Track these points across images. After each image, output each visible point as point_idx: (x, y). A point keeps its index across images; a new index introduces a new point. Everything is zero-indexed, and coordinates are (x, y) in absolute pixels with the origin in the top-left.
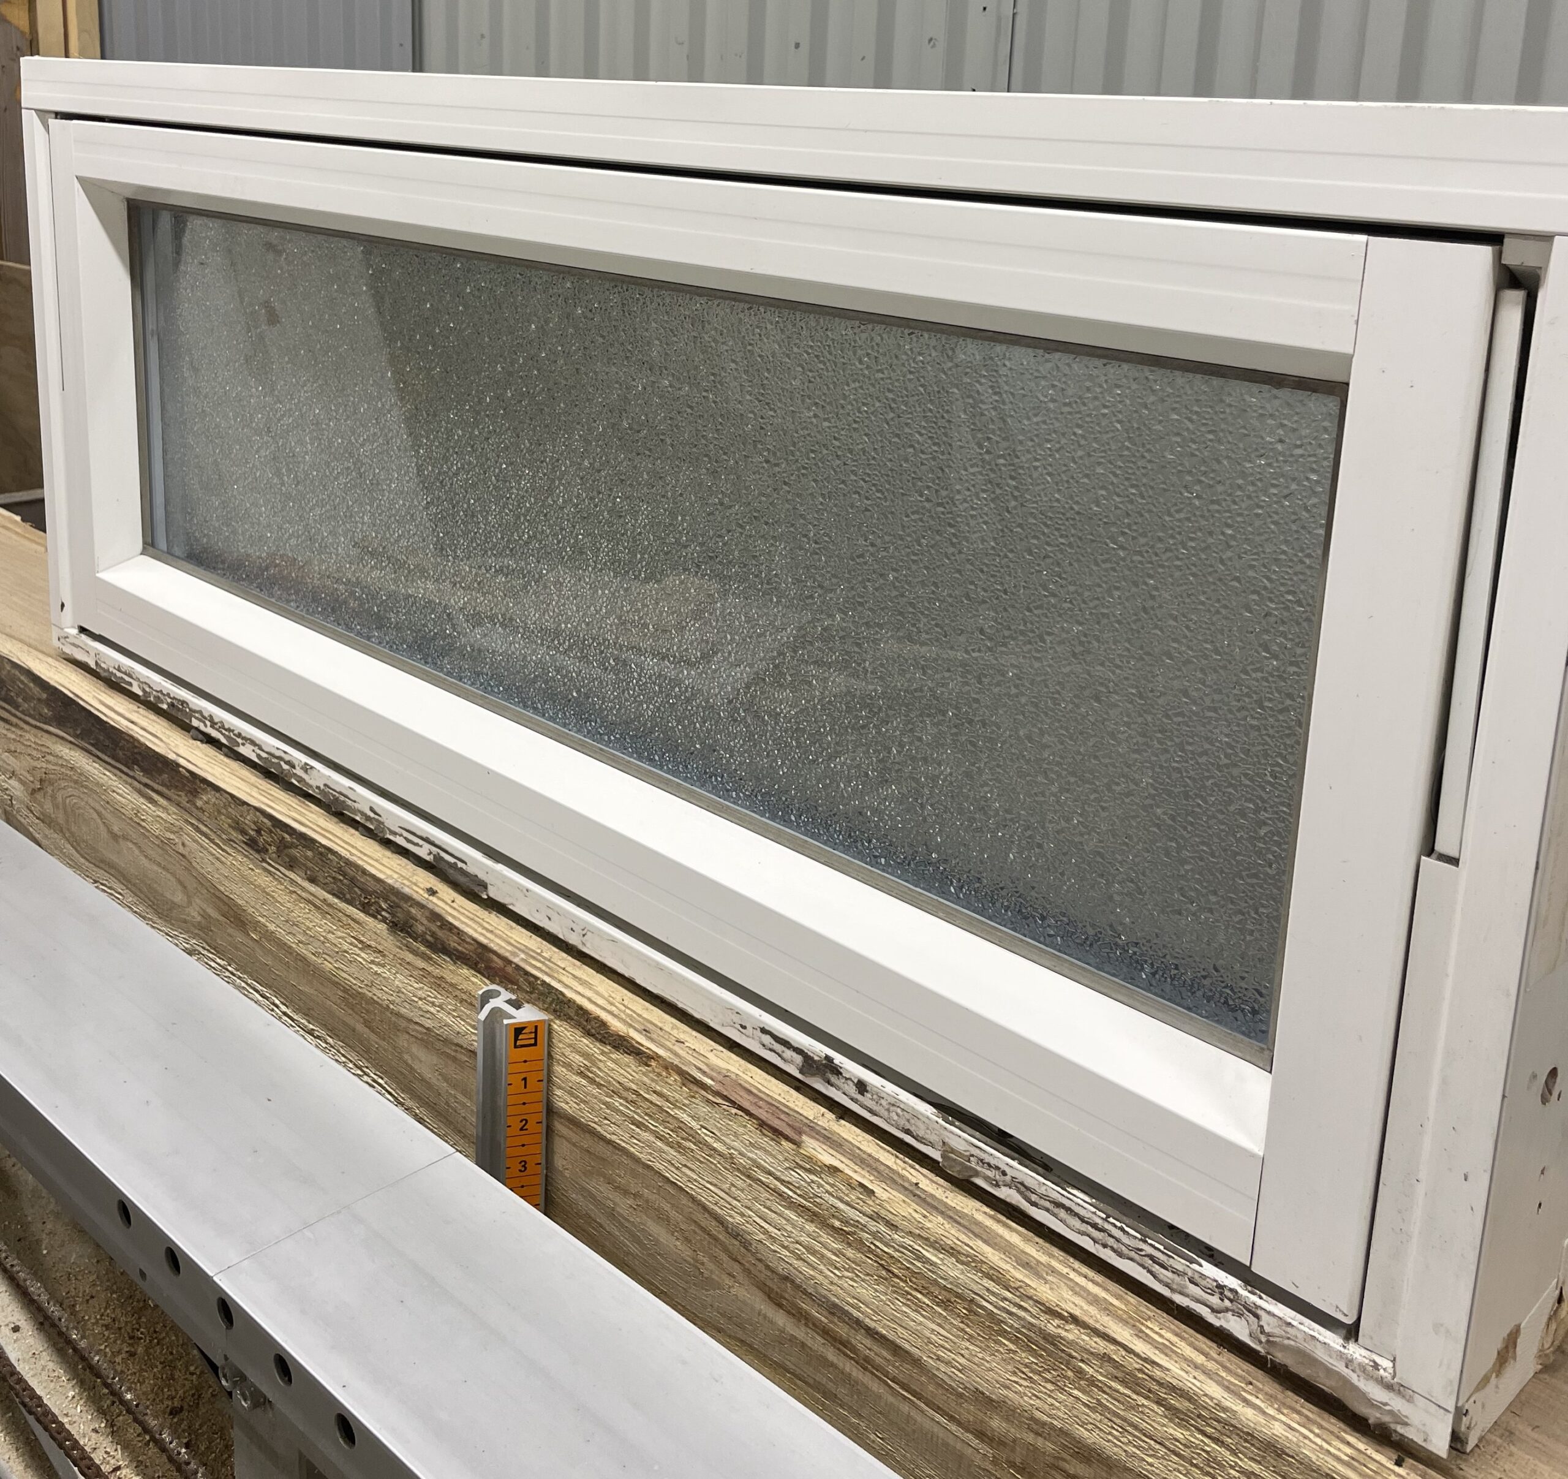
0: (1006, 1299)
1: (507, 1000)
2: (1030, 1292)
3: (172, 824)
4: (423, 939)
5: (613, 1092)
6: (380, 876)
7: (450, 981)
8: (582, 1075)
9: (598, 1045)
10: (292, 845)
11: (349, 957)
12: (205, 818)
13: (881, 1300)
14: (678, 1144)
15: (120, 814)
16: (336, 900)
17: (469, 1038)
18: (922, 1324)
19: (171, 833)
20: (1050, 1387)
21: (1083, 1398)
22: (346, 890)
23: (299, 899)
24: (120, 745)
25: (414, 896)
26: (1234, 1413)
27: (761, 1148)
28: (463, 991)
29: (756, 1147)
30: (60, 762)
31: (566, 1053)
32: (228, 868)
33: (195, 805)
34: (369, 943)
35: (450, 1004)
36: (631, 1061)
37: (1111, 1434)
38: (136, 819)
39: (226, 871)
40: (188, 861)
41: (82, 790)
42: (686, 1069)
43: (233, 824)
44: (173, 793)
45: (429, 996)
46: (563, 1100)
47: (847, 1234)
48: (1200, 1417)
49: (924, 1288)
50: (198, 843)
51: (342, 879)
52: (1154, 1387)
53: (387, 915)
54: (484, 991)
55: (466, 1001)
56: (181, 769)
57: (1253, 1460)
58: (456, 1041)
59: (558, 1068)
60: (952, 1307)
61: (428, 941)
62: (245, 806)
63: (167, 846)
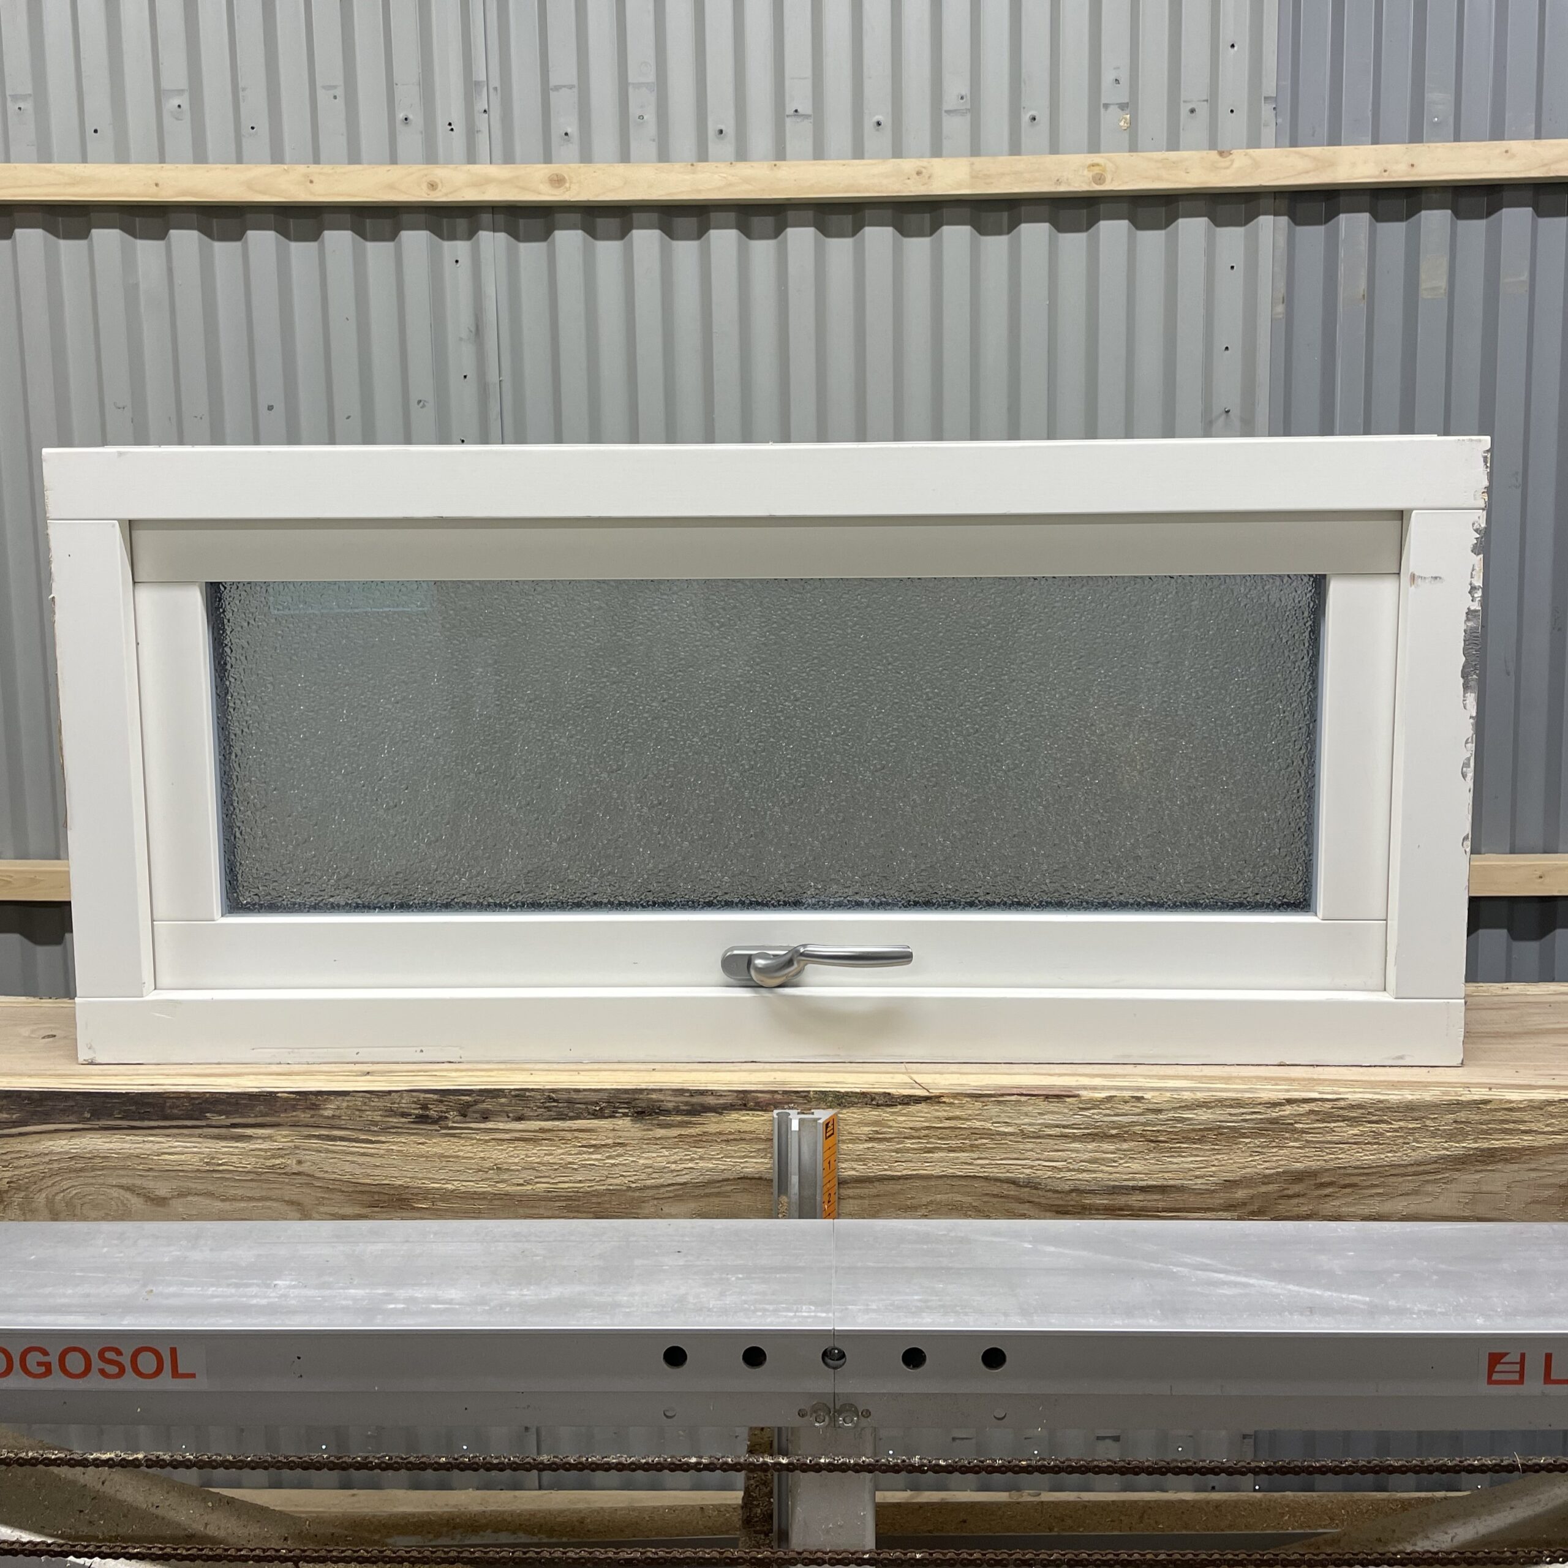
0: (1243, 1114)
1: (798, 1113)
2: (1259, 1101)
3: (279, 1149)
4: (678, 1111)
5: (905, 1138)
6: (599, 1087)
7: (714, 1131)
8: (871, 1140)
9: (888, 1110)
10: (476, 1102)
11: (575, 1166)
12: (343, 1122)
13: (1151, 1164)
14: (972, 1146)
15: (173, 1174)
16: (557, 1123)
17: (738, 1168)
18: (1183, 1162)
19: (277, 1158)
20: (1274, 1150)
21: (1296, 1144)
22: (566, 1111)
23: (500, 1142)
24: (168, 1104)
25: (644, 1087)
26: (1386, 1100)
27: (1049, 1112)
28: (731, 1133)
29: (1044, 1114)
30: (47, 1159)
31: (853, 1131)
32: (382, 1156)
33: (322, 1116)
34: (603, 1143)
35: (714, 1150)
36: (922, 1107)
37: (1315, 1155)
38: (208, 1168)
39: (378, 1162)
40: (308, 1175)
41: (92, 1174)
42: (968, 1092)
43: (387, 1114)
44: (283, 1117)
45: (686, 1155)
46: (849, 1169)
47: (1123, 1134)
48: (1369, 1113)
49: (1183, 1138)
50: (328, 1151)
51: (556, 1104)
52: (1341, 1112)
53: (627, 1111)
54: (776, 1116)
55: (735, 1140)
56: (279, 1095)
57: (1400, 1120)
58: (720, 1178)
59: (844, 1147)
60: (1205, 1139)
61: (684, 1110)
62: (393, 1094)
63: (267, 1175)
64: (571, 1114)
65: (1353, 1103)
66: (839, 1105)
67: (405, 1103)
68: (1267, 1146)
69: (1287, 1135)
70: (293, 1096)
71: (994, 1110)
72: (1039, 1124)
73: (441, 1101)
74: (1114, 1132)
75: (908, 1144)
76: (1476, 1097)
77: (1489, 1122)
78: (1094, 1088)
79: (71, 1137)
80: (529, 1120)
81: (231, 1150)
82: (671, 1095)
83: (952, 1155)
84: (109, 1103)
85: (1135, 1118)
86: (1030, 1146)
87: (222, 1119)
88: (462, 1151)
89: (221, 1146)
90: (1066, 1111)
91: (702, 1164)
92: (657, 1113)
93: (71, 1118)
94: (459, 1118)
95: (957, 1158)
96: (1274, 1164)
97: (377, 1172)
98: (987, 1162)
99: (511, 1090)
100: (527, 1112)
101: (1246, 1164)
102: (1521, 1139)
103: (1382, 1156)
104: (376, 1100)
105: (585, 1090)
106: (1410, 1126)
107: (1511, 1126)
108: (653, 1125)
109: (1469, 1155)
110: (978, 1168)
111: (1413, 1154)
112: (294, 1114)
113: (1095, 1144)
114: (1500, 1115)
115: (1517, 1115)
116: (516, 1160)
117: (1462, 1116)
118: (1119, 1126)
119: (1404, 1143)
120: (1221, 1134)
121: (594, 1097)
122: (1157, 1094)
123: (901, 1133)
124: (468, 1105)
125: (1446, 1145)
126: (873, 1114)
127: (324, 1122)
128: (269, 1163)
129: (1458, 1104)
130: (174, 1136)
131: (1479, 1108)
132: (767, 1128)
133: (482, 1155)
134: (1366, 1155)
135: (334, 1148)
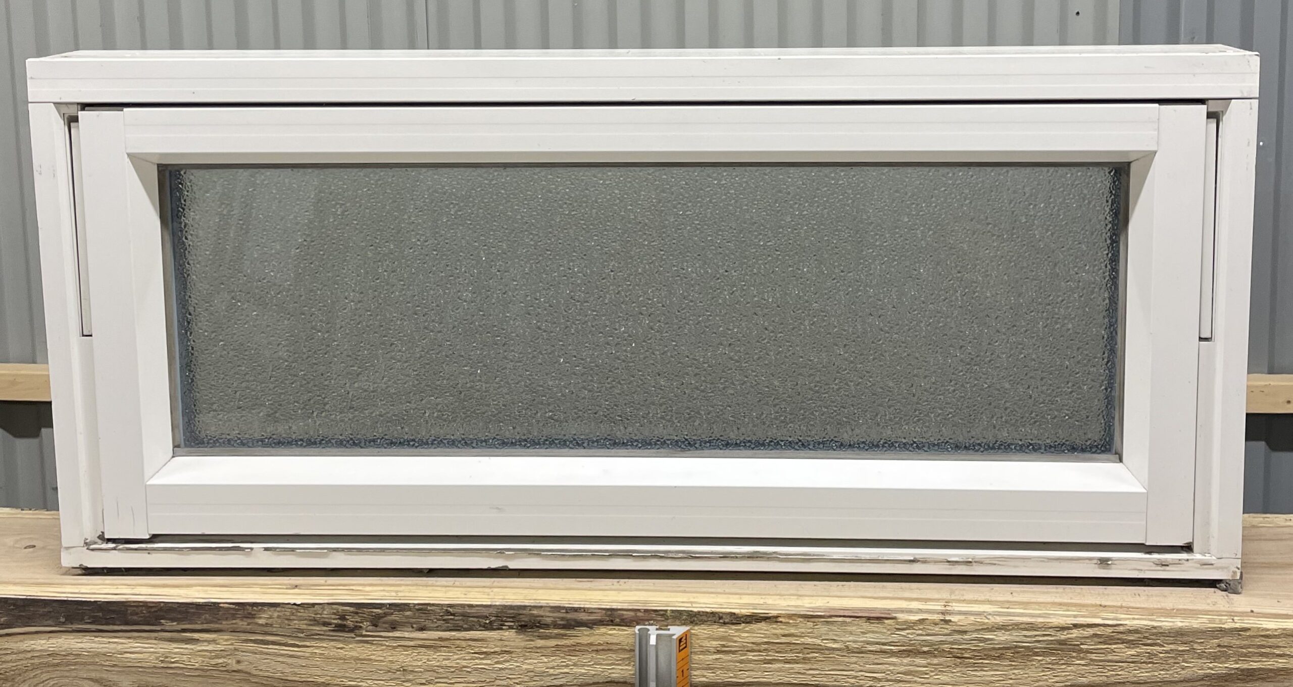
0: (1036, 636)
1: (657, 629)
2: (1050, 625)
3: (221, 650)
4: (556, 626)
5: (747, 651)
6: (489, 603)
7: (586, 643)
8: (719, 652)
9: (734, 627)
10: (386, 614)
11: (469, 670)
12: (274, 629)
13: (957, 676)
14: (804, 659)
15: (133, 669)
16: (453, 633)
17: (606, 674)
18: (984, 675)
19: (220, 658)
20: (1063, 667)
21: (1082, 662)
22: (461, 623)
23: (405, 648)
24: (129, 612)
25: (527, 604)
26: (1160, 627)
27: (870, 632)
28: (600, 644)
29: (866, 633)
30: (29, 655)
31: (704, 645)
32: (307, 658)
33: (257, 624)
34: (492, 651)
35: (586, 658)
36: (763, 625)
37: (1098, 672)
38: (162, 665)
39: (303, 662)
40: (246, 673)
41: (67, 668)
42: (802, 613)
43: (312, 623)
44: (225, 624)
45: (562, 662)
46: (699, 676)
47: (933, 651)
48: (1145, 637)
49: (985, 655)
50: (262, 653)
51: (452, 617)
52: (1120, 636)
53: (512, 624)
54: (637, 632)
55: (603, 650)
56: (222, 605)
57: (1171, 644)
58: (591, 682)
59: (696, 657)
60: (1004, 656)
61: (560, 625)
62: (316, 606)
63: (211, 672)
64: (465, 626)
65: (1131, 629)
66: (692, 622)
67: (326, 614)
68: (1057, 663)
69: (1074, 654)
70: (234, 606)
71: (824, 629)
72: (861, 642)
73: (357, 613)
74: (926, 649)
75: (751, 656)
76: (1237, 625)
77: (1249, 646)
78: (910, 611)
79: (49, 638)
80: (430, 630)
81: (182, 650)
82: (549, 611)
83: (787, 666)
84: (80, 610)
85: (943, 638)
86: (854, 660)
87: (174, 625)
88: (374, 655)
89: (174, 647)
90: (885, 631)
91: (576, 670)
92: (537, 627)
93: (50, 622)
94: (371, 628)
95: (792, 668)
96: (1062, 679)
97: (303, 671)
98: (817, 672)
99: (415, 605)
100: (429, 624)
101: (1039, 678)
102: (1277, 662)
103: (1156, 674)
104: (302, 611)
105: (477, 606)
106: (1180, 649)
107: (1268, 650)
108: (534, 636)
109: (1231, 674)
110: (810, 677)
111: (1183, 672)
112: (234, 621)
113: (909, 659)
114: (1258, 641)
115: (1272, 641)
116: (420, 663)
117: (1225, 641)
118: (931, 644)
119: (1175, 663)
120: (1018, 653)
121: (485, 612)
122: (962, 617)
123: (744, 646)
124: (379, 617)
125: (1211, 665)
126: (721, 630)
127: (259, 629)
128: (213, 662)
129: (1221, 631)
130: (135, 638)
131: (1240, 635)
132: (631, 641)
133: (391, 658)
134: (1142, 673)
135: (266, 650)
